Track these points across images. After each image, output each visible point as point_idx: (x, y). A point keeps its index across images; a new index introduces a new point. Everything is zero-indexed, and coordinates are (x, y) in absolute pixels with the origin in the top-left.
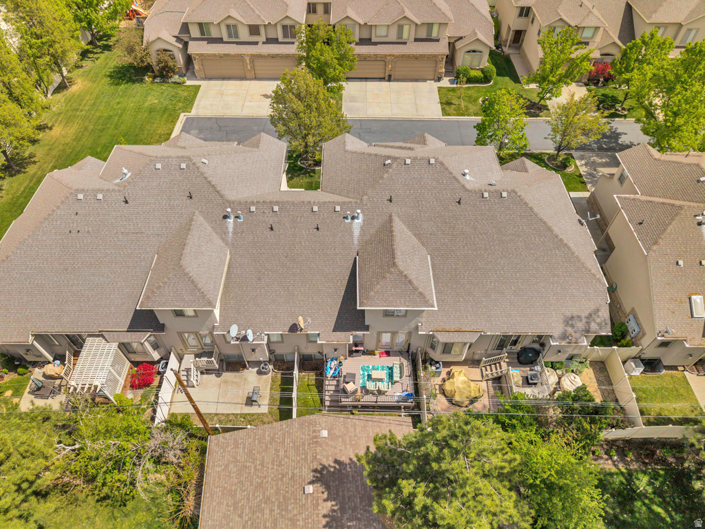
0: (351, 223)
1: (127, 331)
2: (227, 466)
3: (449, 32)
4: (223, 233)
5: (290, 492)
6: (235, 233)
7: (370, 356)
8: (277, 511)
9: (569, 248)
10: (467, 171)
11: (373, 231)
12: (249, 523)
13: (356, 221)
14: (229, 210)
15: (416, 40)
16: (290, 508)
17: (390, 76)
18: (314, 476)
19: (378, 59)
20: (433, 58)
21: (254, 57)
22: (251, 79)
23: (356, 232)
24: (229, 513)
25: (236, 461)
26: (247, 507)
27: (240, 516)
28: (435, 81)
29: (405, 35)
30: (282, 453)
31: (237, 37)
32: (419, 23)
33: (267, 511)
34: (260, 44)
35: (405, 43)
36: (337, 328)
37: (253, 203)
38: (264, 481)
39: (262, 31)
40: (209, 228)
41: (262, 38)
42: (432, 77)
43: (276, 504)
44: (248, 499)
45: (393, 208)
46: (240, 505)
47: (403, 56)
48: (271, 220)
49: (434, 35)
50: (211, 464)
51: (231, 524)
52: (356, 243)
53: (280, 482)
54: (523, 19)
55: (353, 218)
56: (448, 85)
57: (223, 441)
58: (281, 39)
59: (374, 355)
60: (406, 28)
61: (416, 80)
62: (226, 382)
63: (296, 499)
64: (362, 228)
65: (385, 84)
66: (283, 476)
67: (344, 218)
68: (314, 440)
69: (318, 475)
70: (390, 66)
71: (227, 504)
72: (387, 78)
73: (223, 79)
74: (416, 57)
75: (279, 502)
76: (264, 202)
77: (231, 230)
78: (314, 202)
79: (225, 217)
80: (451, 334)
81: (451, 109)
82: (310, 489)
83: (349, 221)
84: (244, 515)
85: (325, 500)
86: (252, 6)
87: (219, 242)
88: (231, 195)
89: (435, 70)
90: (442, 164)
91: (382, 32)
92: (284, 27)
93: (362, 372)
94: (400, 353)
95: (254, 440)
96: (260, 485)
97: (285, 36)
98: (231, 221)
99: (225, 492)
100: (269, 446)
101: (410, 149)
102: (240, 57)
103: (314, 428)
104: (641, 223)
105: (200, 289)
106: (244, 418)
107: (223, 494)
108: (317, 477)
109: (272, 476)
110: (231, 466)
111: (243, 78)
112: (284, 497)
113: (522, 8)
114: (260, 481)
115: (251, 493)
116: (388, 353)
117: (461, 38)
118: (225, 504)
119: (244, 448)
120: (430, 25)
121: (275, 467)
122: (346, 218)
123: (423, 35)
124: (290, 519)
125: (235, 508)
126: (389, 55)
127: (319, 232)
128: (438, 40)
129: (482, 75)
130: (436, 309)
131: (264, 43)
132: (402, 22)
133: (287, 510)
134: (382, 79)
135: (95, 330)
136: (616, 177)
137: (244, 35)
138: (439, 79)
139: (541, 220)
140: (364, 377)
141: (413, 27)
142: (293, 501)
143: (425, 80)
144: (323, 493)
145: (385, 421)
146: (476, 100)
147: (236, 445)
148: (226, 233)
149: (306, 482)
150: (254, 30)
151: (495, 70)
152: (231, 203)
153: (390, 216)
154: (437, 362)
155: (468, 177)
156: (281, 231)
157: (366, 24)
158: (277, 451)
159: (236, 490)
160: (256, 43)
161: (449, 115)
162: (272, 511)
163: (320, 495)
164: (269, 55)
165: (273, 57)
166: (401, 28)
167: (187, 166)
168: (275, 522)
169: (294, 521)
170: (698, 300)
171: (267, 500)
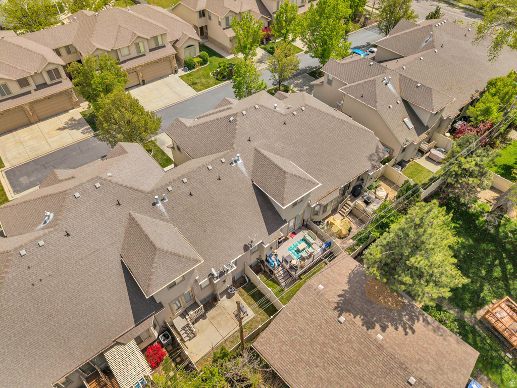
0: (237, 165)
1: (136, 326)
2: (281, 350)
3: (169, 39)
4: (160, 216)
5: (333, 330)
6: (168, 211)
7: (287, 241)
8: (335, 345)
9: (347, 122)
10: (276, 105)
11: (252, 163)
12: (326, 365)
13: (238, 162)
14: (156, 197)
15: (151, 50)
16: (340, 337)
17: (143, 81)
18: (338, 311)
19: (131, 72)
20: (167, 59)
21: (32, 104)
22: (36, 123)
23: (243, 169)
24: (308, 371)
25: (284, 343)
26: (316, 359)
27: (317, 366)
28: (174, 74)
29: (142, 50)
30: (308, 316)
31: (9, 93)
32: (149, 38)
33: (330, 350)
34: (33, 92)
35: (144, 55)
36: (270, 233)
37: (167, 185)
38: (313, 338)
39: (31, 81)
40: (148, 218)
41: (33, 87)
42: (171, 72)
43: (331, 342)
44: (312, 354)
45: (255, 144)
46: (310, 361)
47: (147, 64)
48: (187, 190)
49: (160, 43)
50: (269, 358)
51: (316, 375)
52: (247, 175)
53: (322, 330)
54: (203, 19)
55: (236, 161)
56: (183, 73)
57: (264, 340)
58: (49, 82)
59: (289, 239)
60: (141, 45)
61: (162, 78)
62: (213, 318)
63: (339, 330)
64: (245, 165)
65: (143, 88)
66: (321, 326)
67: (230, 164)
68: (319, 294)
69: (340, 309)
70: (141, 74)
71: (303, 368)
72: (141, 83)
73: (10, 131)
74: (156, 62)
75: (332, 340)
76: (174, 180)
77: (164, 210)
78: (206, 164)
79: (154, 204)
80: (327, 197)
81: (199, 86)
82: (342, 319)
83: (234, 164)
84: (318, 364)
85: (355, 318)
86: (12, 65)
87: (161, 223)
88: (147, 188)
89: (171, 67)
90: (262, 106)
91: (125, 52)
92: (49, 72)
93: (291, 252)
94: (300, 229)
95: (283, 323)
96: (312, 342)
97: (52, 78)
98: (160, 204)
99: (294, 363)
100: (296, 318)
101: (228, 109)
102: (21, 108)
103: (313, 288)
104: (362, 96)
105: (184, 256)
107: (294, 366)
108: (340, 310)
109: (314, 331)
110: (284, 348)
111: (29, 124)
112: (332, 335)
113: (200, 12)
114: (309, 340)
115: (311, 350)
116: (294, 233)
117: (177, 40)
118: (301, 369)
119: (282, 332)
120: (155, 38)
121: (311, 325)
122: (232, 163)
123: (154, 46)
124: (347, 342)
125: (310, 365)
126: (138, 67)
127: (221, 181)
128: (164, 46)
129: (202, 60)
130: (320, 184)
131: (35, 90)
132: (137, 41)
133: (340, 340)
134: (138, 85)
135: (109, 342)
136: (325, 83)
137: (15, 89)
138: (176, 72)
139: (327, 114)
140: (294, 254)
141: (146, 42)
142: (339, 332)
143: (167, 76)
144: (350, 315)
145: (337, 261)
146: (208, 76)
147: (275, 335)
148: (162, 214)
149: (336, 317)
150: (23, 82)
151: (207, 54)
152: (152, 192)
153: (256, 149)
154: (320, 222)
155: (277, 109)
156: (198, 193)
157: (112, 50)
158: (303, 317)
159: (300, 357)
160: (29, 92)
161: (200, 90)
162: (332, 348)
163: (350, 317)
164: (45, 98)
165: (49, 98)
166: (137, 45)
167: (101, 183)
168: (340, 351)
169: (349, 341)
170: (407, 120)
171: (324, 345)
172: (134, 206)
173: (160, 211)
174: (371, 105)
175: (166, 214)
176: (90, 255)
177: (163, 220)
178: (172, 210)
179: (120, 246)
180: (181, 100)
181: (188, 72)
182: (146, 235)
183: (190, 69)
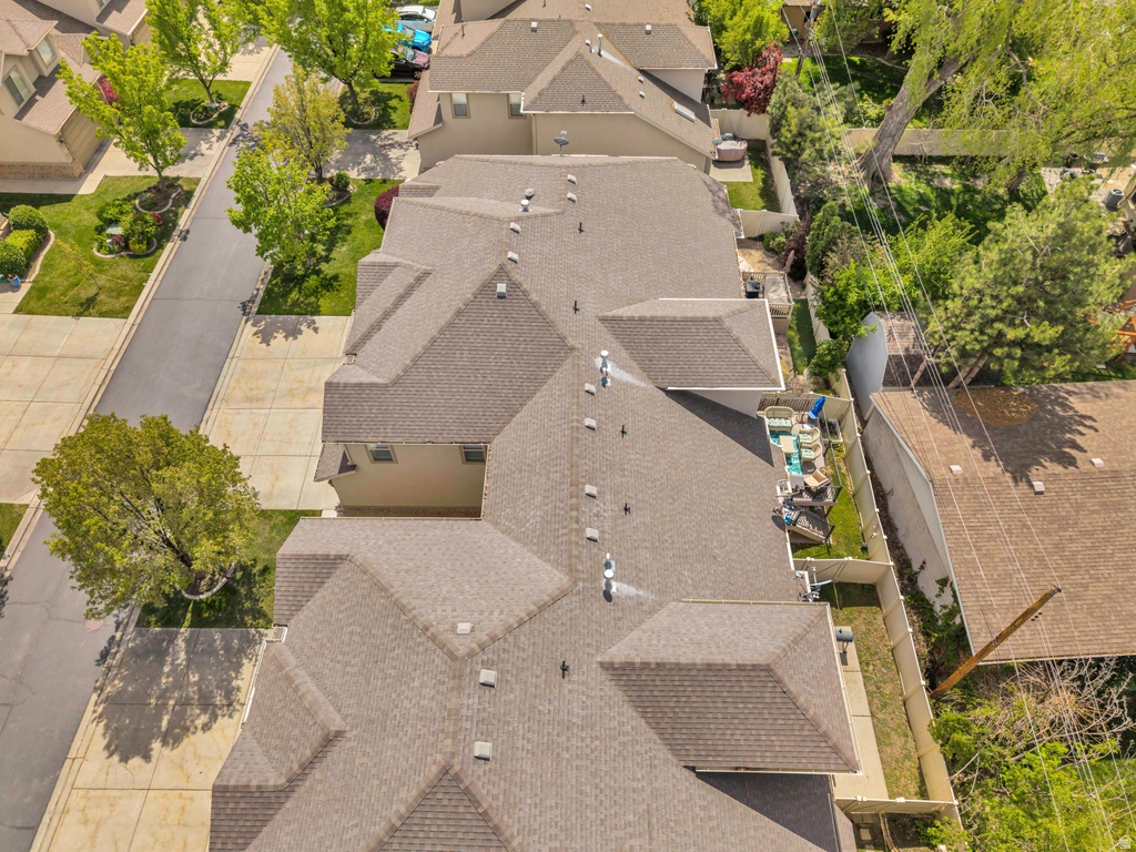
0: (613, 379)
4: (641, 608)
5: (1044, 514)
8: (1070, 532)
11: (625, 354)
12: (1092, 572)
13: (610, 370)
16: (1063, 514)
18: (1021, 481)
23: (628, 377)
24: (1085, 606)
26: (1073, 577)
27: (1086, 587)
30: (993, 530)
33: (1074, 546)
37: (581, 532)
38: (1035, 554)
40: (632, 636)
43: (1062, 534)
45: (589, 309)
46: (1072, 590)
48: (612, 507)
50: (1022, 651)
51: (1099, 601)
52: (643, 385)
53: (1033, 530)
55: (606, 373)
56: (16, 297)
57: (983, 635)
63: (1051, 506)
64: (621, 367)
66: (1024, 525)
67: (605, 386)
68: (970, 481)
69: (1019, 475)
71: (1074, 611)
75: (1060, 528)
76: (579, 510)
77: (632, 590)
79: (608, 596)
81: (108, 303)
82: (1039, 486)
83: (609, 380)
84: (1083, 581)
85: (1044, 468)
87: (657, 619)
98: (615, 586)
99: (1058, 617)
103: (952, 481)
105: (805, 628)
106: (868, 664)
108: (1021, 477)
109: (1026, 543)
112: (1052, 522)
114: (1036, 562)
118: (1074, 616)
121: (1014, 539)
122: (604, 382)
124: (1077, 512)
125: (1077, 597)
127: (630, 433)
129: (32, 232)
130: (768, 302)
133: (1067, 518)
142: (1054, 510)
144: (1037, 470)
145: (892, 416)
146: (98, 262)
148: (639, 601)
149: (1030, 491)
153: (603, 320)
156: (630, 494)
158: (990, 538)
161: (127, 309)
162: (1071, 540)
163: (1040, 472)
167: (488, 665)
168: (1085, 533)
169: (1079, 507)
170: (677, 106)
171: (1059, 547)
172: (589, 641)
173: (629, 597)
174: (615, 109)
175: (641, 593)
176: (651, 839)
177: (652, 612)
178: (641, 575)
179: (663, 752)
180: (111, 363)
181: (25, 287)
182: (709, 667)
183: (23, 276)
